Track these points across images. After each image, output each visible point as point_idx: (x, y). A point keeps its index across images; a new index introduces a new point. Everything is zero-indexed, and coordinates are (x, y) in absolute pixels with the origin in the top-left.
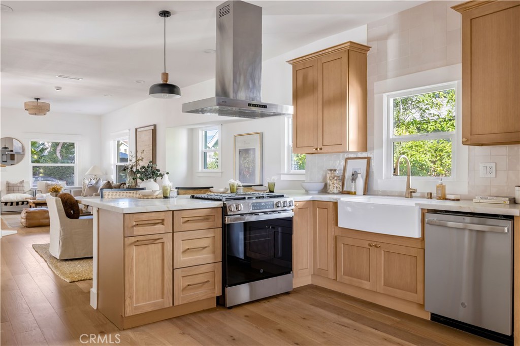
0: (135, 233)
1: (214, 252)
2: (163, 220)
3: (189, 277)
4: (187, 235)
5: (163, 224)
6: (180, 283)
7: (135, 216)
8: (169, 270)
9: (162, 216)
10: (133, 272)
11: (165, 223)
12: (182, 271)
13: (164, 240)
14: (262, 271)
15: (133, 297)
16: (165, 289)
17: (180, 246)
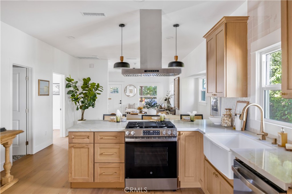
0: (74, 142)
1: (119, 157)
2: (89, 136)
3: (103, 168)
4: (102, 146)
5: (89, 139)
6: (98, 171)
7: (73, 133)
8: (92, 163)
9: (88, 134)
10: (72, 161)
11: (90, 137)
12: (99, 165)
13: (89, 147)
14: (151, 173)
15: (72, 173)
16: (90, 173)
17: (98, 151)
